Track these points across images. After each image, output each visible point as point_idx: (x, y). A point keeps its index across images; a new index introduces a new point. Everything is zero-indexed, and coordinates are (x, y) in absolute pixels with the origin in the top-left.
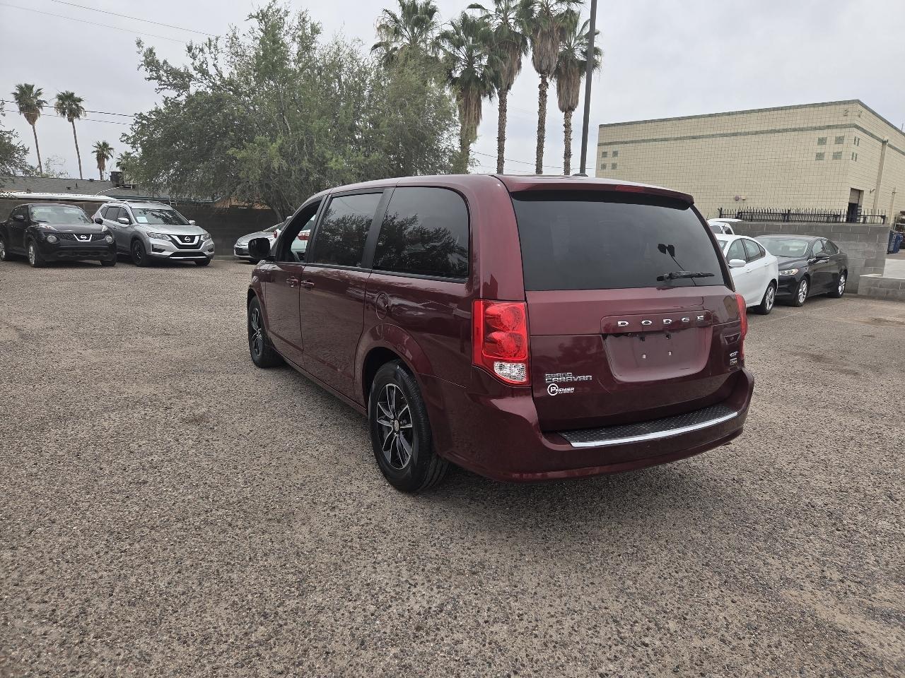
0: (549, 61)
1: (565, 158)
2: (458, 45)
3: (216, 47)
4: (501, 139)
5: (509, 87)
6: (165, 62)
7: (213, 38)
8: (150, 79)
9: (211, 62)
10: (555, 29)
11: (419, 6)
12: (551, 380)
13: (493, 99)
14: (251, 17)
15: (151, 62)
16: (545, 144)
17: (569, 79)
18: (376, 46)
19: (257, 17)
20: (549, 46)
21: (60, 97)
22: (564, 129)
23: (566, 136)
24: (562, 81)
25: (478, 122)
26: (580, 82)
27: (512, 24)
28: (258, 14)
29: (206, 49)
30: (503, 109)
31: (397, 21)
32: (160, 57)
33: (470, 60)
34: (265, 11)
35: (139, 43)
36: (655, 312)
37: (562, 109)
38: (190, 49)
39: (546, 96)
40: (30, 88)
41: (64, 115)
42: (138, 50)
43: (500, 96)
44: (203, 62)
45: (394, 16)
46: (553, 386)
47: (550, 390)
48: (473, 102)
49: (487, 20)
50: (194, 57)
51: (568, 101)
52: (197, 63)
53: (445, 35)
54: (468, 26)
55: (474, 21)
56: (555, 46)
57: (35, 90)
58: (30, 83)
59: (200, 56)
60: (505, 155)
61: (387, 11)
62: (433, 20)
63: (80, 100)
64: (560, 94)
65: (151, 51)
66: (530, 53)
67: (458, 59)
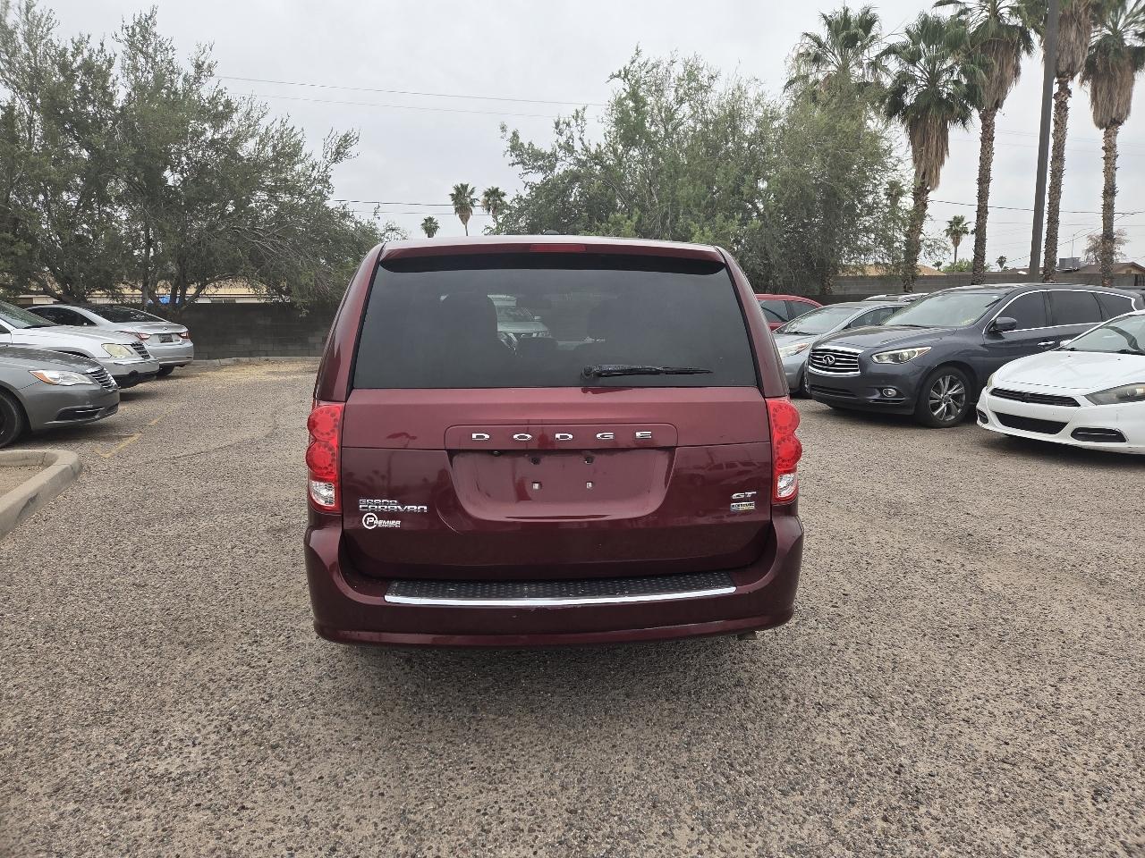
0: (1073, 58)
1: (1105, 198)
2: (913, 59)
3: (582, 118)
4: (984, 180)
5: (998, 104)
6: (530, 144)
7: (580, 109)
8: (513, 164)
9: (577, 135)
10: (1082, 10)
11: (852, 19)
12: (367, 508)
13: (969, 125)
14: (613, 77)
15: (516, 146)
16: (1064, 180)
17: (1111, 79)
18: (791, 83)
19: (619, 76)
20: (1073, 35)
21: (486, 194)
22: (1103, 154)
23: (1106, 164)
24: (1099, 84)
25: (942, 162)
26: (1133, 79)
27: (1007, 16)
28: (620, 72)
29: (573, 122)
30: (987, 138)
31: (820, 45)
32: (524, 140)
33: (934, 77)
34: (627, 68)
35: (503, 129)
36: (542, 423)
37: (1100, 125)
38: (557, 125)
39: (1067, 109)
40: (465, 187)
41: (489, 210)
42: (502, 134)
43: (983, 118)
44: (570, 138)
45: (816, 39)
46: (369, 516)
47: (366, 521)
48: (934, 134)
49: (963, 17)
50: (560, 133)
51: (1108, 112)
52: (562, 140)
53: (891, 50)
54: (929, 30)
55: (938, 22)
56: (1083, 32)
57: (469, 189)
58: (465, 183)
59: (567, 132)
60: (990, 202)
61: (807, 34)
62: (873, 33)
63: (504, 194)
64: (1097, 103)
65: (515, 134)
66: (1039, 50)
67: (913, 80)
